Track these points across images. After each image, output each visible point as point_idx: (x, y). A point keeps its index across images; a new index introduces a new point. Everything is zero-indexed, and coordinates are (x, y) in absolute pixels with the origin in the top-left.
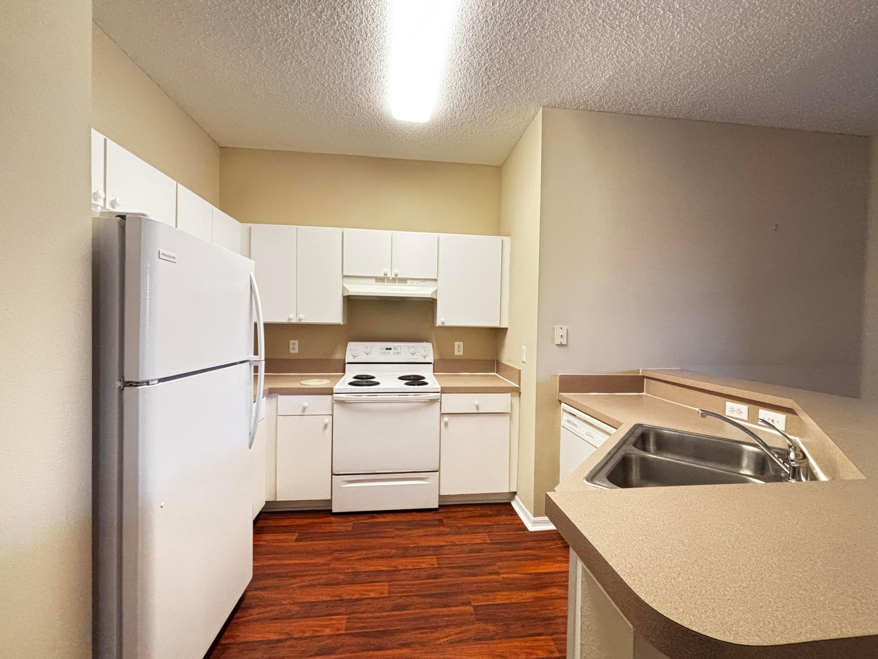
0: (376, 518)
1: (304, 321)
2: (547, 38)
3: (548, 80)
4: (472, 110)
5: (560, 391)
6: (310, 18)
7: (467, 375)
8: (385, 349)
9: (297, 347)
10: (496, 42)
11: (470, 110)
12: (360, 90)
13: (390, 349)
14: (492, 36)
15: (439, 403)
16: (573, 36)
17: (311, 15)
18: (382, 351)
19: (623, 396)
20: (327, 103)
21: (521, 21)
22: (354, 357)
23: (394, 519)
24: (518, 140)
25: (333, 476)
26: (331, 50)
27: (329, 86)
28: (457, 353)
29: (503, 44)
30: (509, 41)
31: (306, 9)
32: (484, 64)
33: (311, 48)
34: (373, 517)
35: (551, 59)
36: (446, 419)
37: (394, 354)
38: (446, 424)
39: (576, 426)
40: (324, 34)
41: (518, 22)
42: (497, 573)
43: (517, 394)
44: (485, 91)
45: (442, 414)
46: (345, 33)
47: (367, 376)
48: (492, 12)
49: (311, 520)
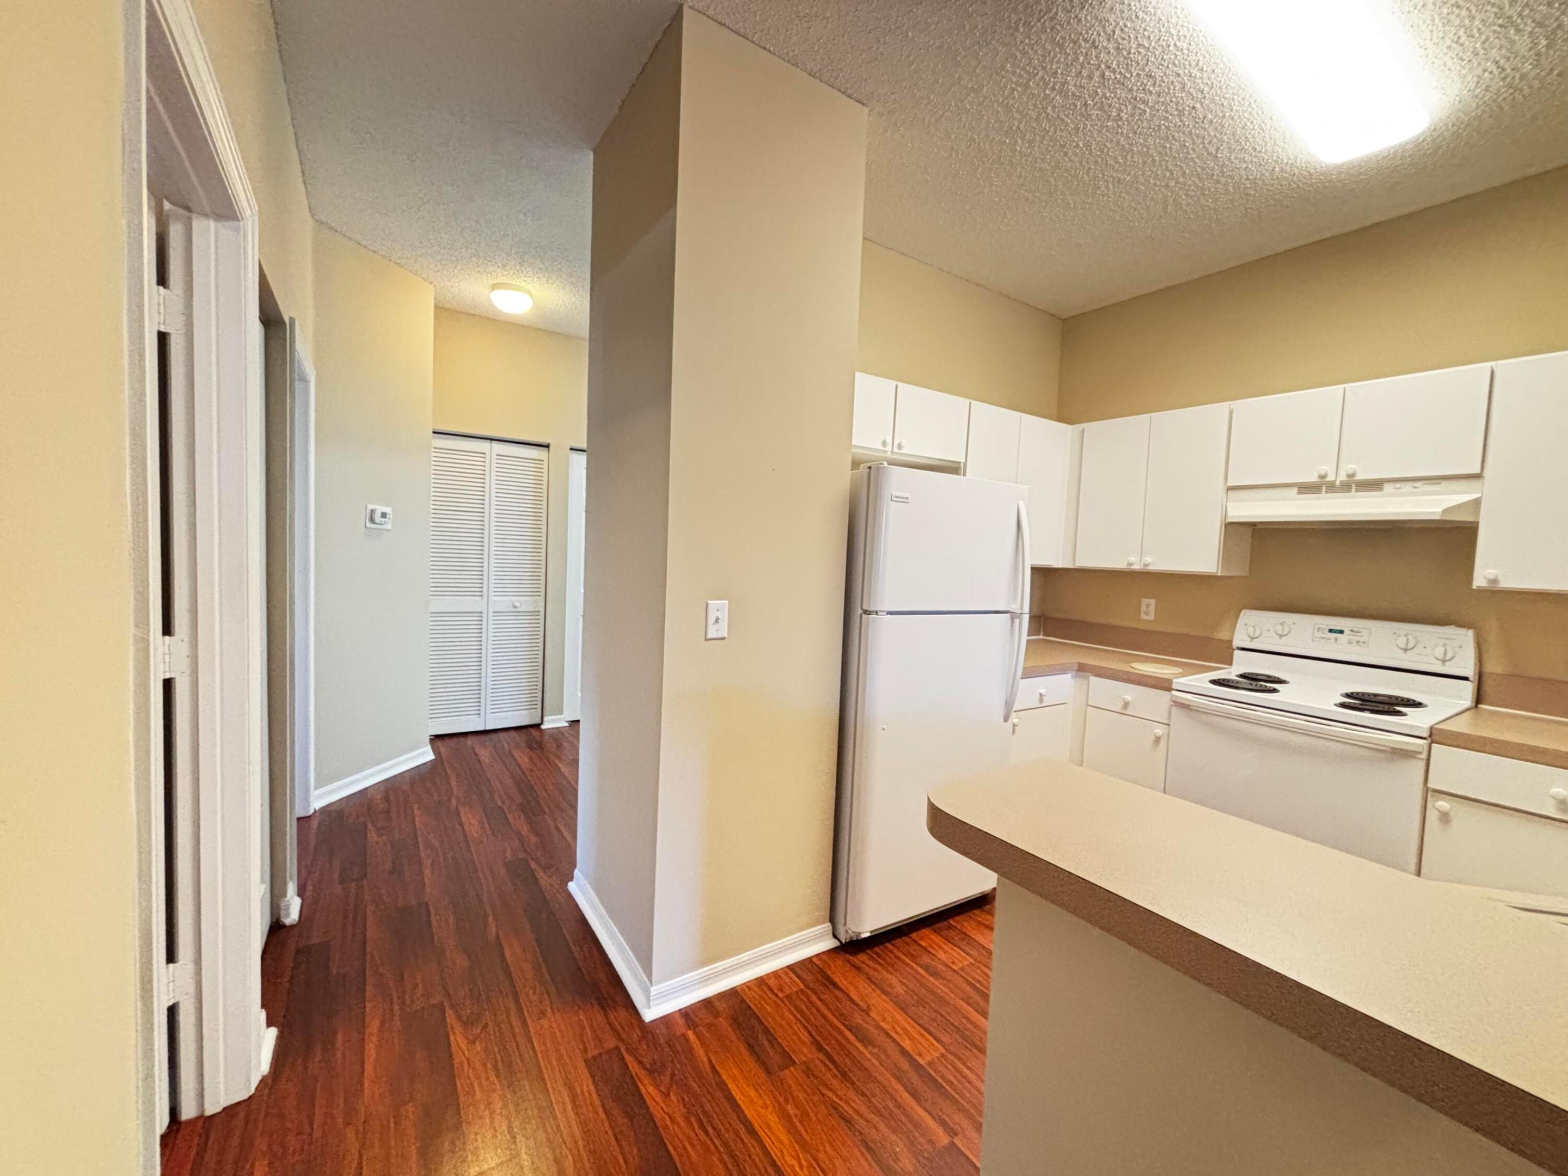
1: (1151, 568)
6: (1108, 130)
8: (1327, 631)
9: (1152, 610)
12: (1236, 158)
13: (1341, 632)
15: (1421, 765)
17: (1107, 126)
18: (1318, 634)
20: (1188, 204)
22: (1252, 638)
26: (1155, 142)
27: (1177, 182)
31: (1096, 125)
33: (1125, 158)
37: (1350, 643)
40: (1135, 133)
46: (1167, 112)
47: (1270, 677)
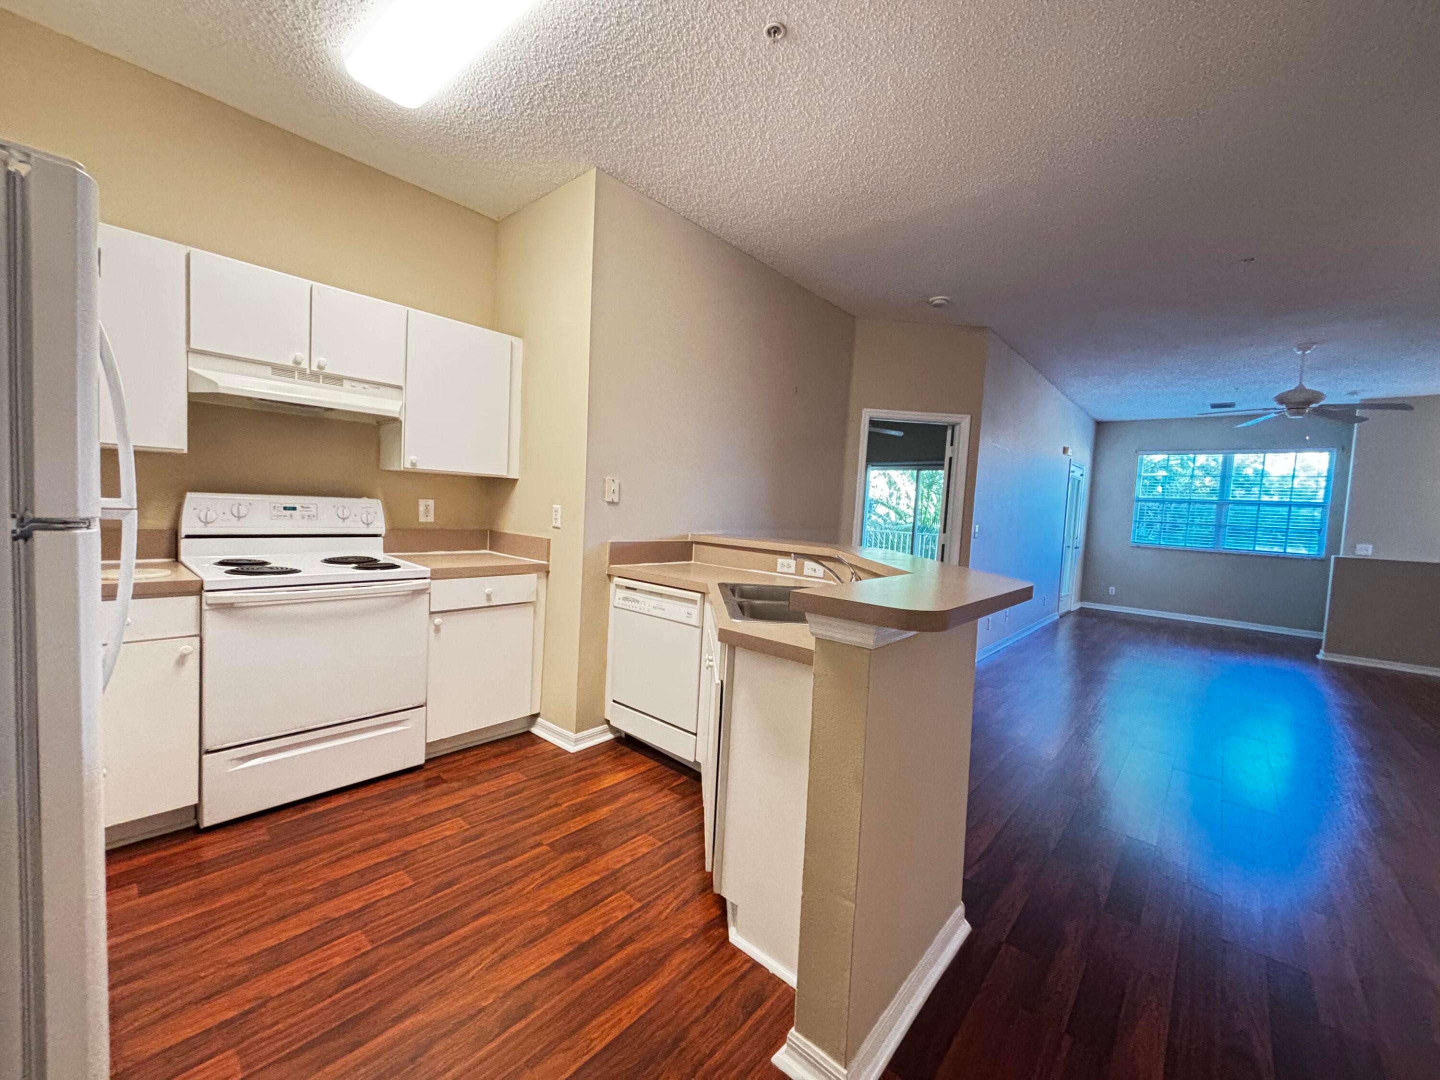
0: (310, 808)
2: (639, 94)
3: (617, 141)
4: (495, 127)
5: (611, 563)
7: (442, 555)
8: (282, 509)
10: (577, 63)
11: (492, 125)
13: (294, 509)
14: (575, 54)
15: (428, 596)
16: (667, 109)
18: (275, 513)
19: (672, 566)
21: (619, 60)
22: (207, 523)
23: (352, 799)
24: (542, 197)
25: (205, 757)
28: (422, 519)
29: (584, 70)
30: (593, 71)
32: (547, 80)
34: (304, 809)
35: (632, 119)
36: (438, 620)
37: (303, 518)
38: (437, 629)
39: (638, 602)
41: (614, 58)
42: (556, 805)
43: (543, 575)
44: (529, 111)
45: (431, 613)
47: (249, 560)
48: (589, 28)
49: (154, 856)
